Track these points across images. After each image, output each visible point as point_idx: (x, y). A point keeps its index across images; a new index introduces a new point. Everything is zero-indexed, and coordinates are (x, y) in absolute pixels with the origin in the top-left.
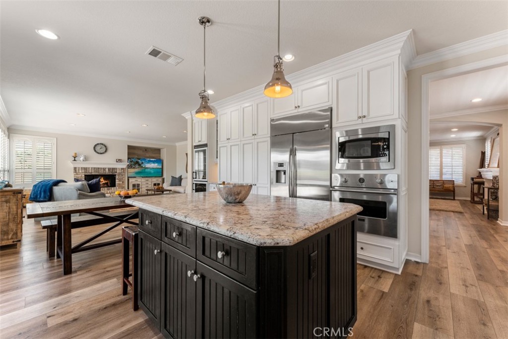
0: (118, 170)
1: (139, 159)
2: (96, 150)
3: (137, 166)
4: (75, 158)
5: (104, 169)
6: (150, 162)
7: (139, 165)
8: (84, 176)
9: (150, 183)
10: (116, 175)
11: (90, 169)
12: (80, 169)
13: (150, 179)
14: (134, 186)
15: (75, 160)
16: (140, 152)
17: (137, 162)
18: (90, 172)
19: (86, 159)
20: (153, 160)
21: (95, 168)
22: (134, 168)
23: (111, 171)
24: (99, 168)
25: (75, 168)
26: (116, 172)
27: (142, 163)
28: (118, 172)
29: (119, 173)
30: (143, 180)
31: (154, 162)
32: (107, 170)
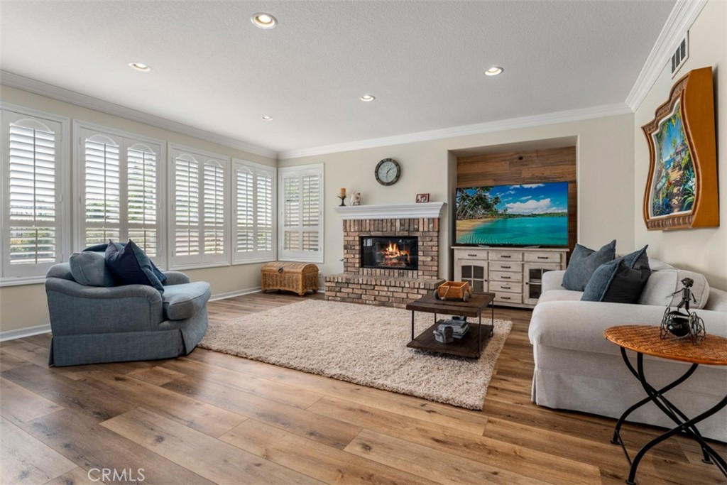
0: (421, 222)
1: (486, 189)
2: (380, 176)
3: (481, 211)
4: (343, 199)
5: (392, 222)
6: (522, 194)
7: (488, 207)
8: (357, 238)
9: (516, 267)
10: (417, 237)
11: (368, 221)
12: (352, 224)
13: (516, 254)
14: (466, 270)
15: (343, 205)
16: (502, 168)
17: (481, 200)
18: (368, 229)
19: (359, 201)
20: (534, 186)
21: (375, 220)
22: (472, 217)
23: (407, 225)
24: (382, 220)
25: (345, 221)
26: (418, 231)
27: (497, 200)
28: (421, 229)
29: (423, 232)
30: (495, 254)
31: (536, 194)
32: (398, 224)
